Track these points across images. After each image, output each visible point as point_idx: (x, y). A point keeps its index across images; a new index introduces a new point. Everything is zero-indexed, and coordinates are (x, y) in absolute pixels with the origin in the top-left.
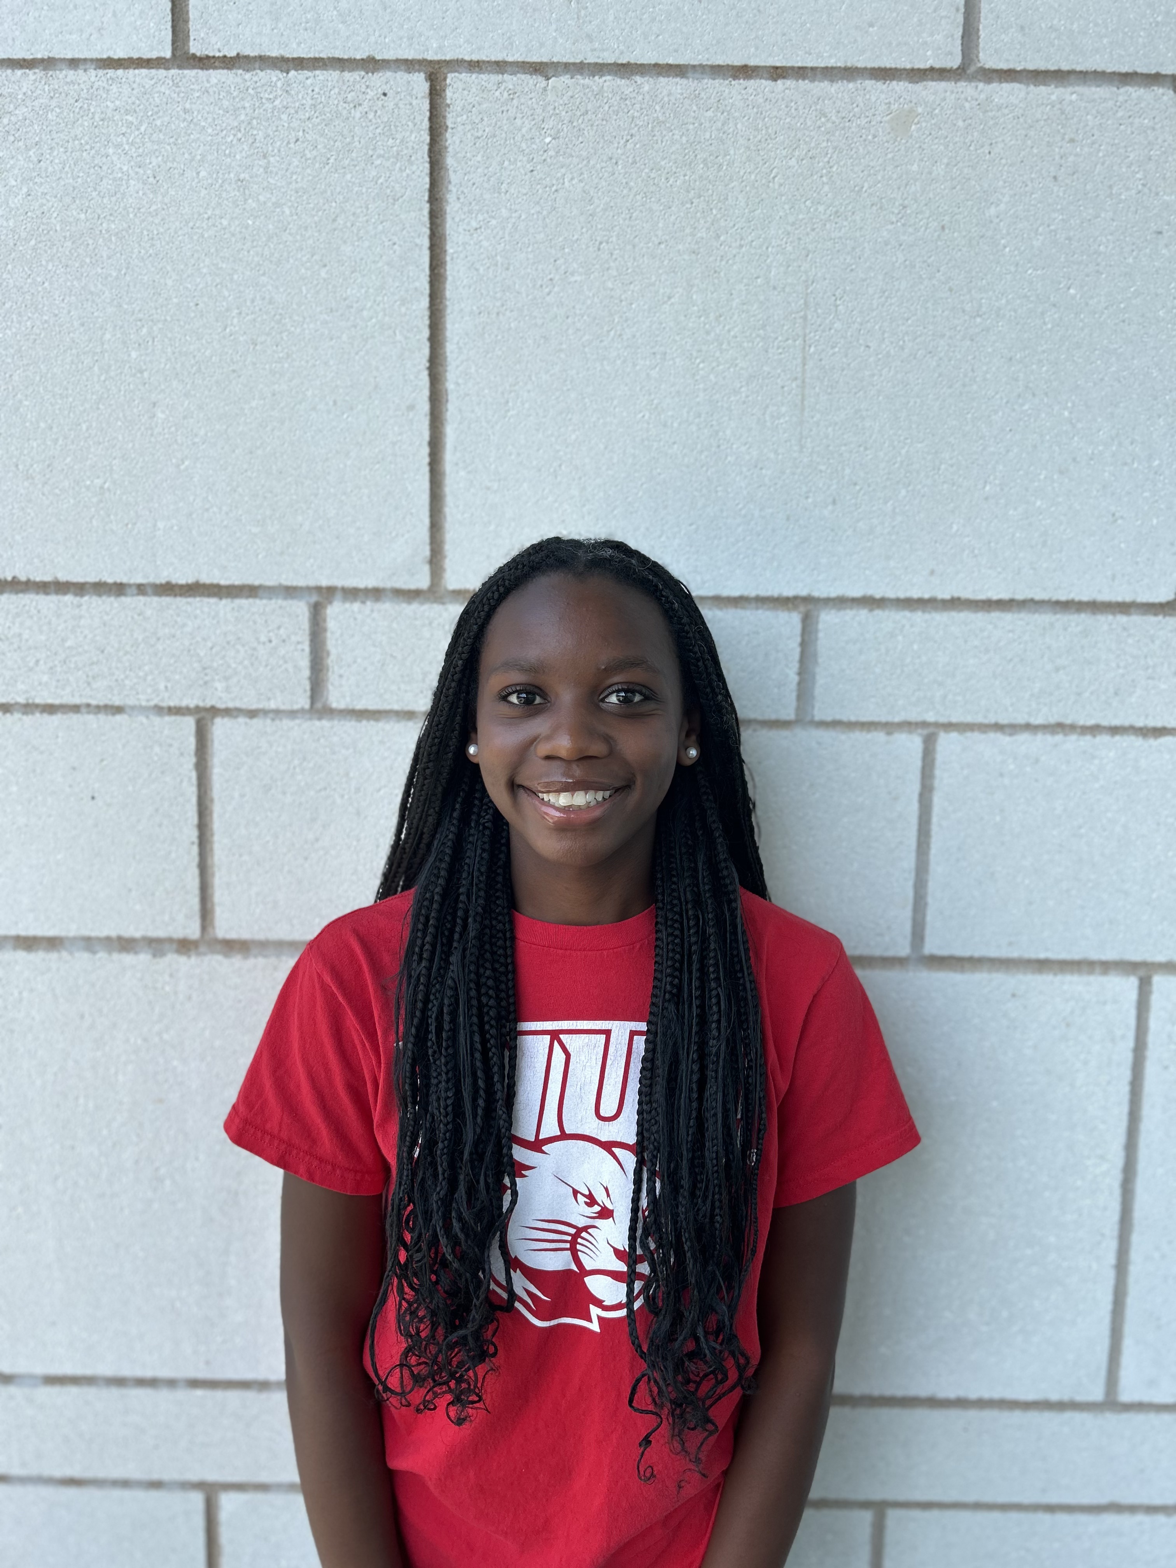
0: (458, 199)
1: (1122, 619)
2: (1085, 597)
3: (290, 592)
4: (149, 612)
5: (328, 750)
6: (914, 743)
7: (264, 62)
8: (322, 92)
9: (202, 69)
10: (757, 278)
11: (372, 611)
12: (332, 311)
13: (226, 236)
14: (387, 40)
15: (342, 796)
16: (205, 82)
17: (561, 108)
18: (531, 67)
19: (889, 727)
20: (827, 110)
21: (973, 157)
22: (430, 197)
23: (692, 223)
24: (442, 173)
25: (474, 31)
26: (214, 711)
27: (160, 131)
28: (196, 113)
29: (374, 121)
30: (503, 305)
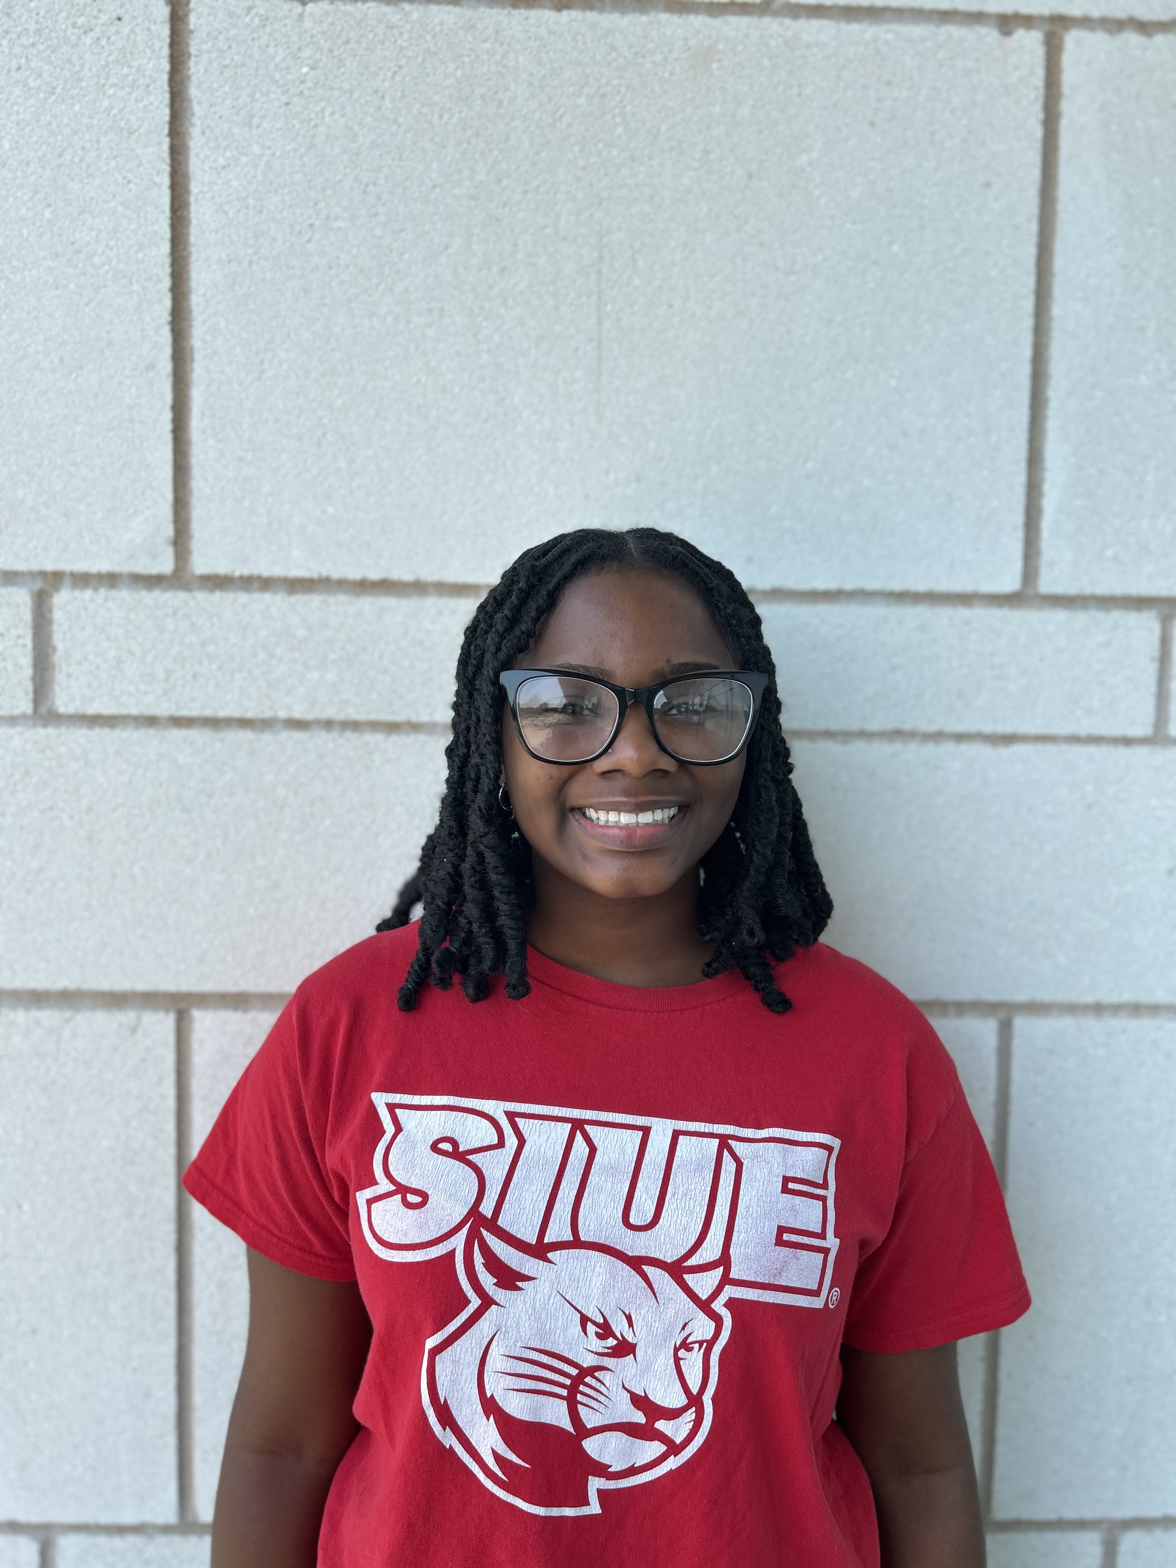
0: (203, 133)
1: (963, 612)
2: (921, 586)
3: (9, 577)
5: (54, 763)
10: (545, 227)
11: (106, 599)
12: (57, 255)
15: (71, 817)
17: (320, 36)
20: (618, 45)
21: (781, 99)
22: (171, 131)
23: (470, 165)
24: (185, 105)
29: (106, 47)
30: (255, 253)
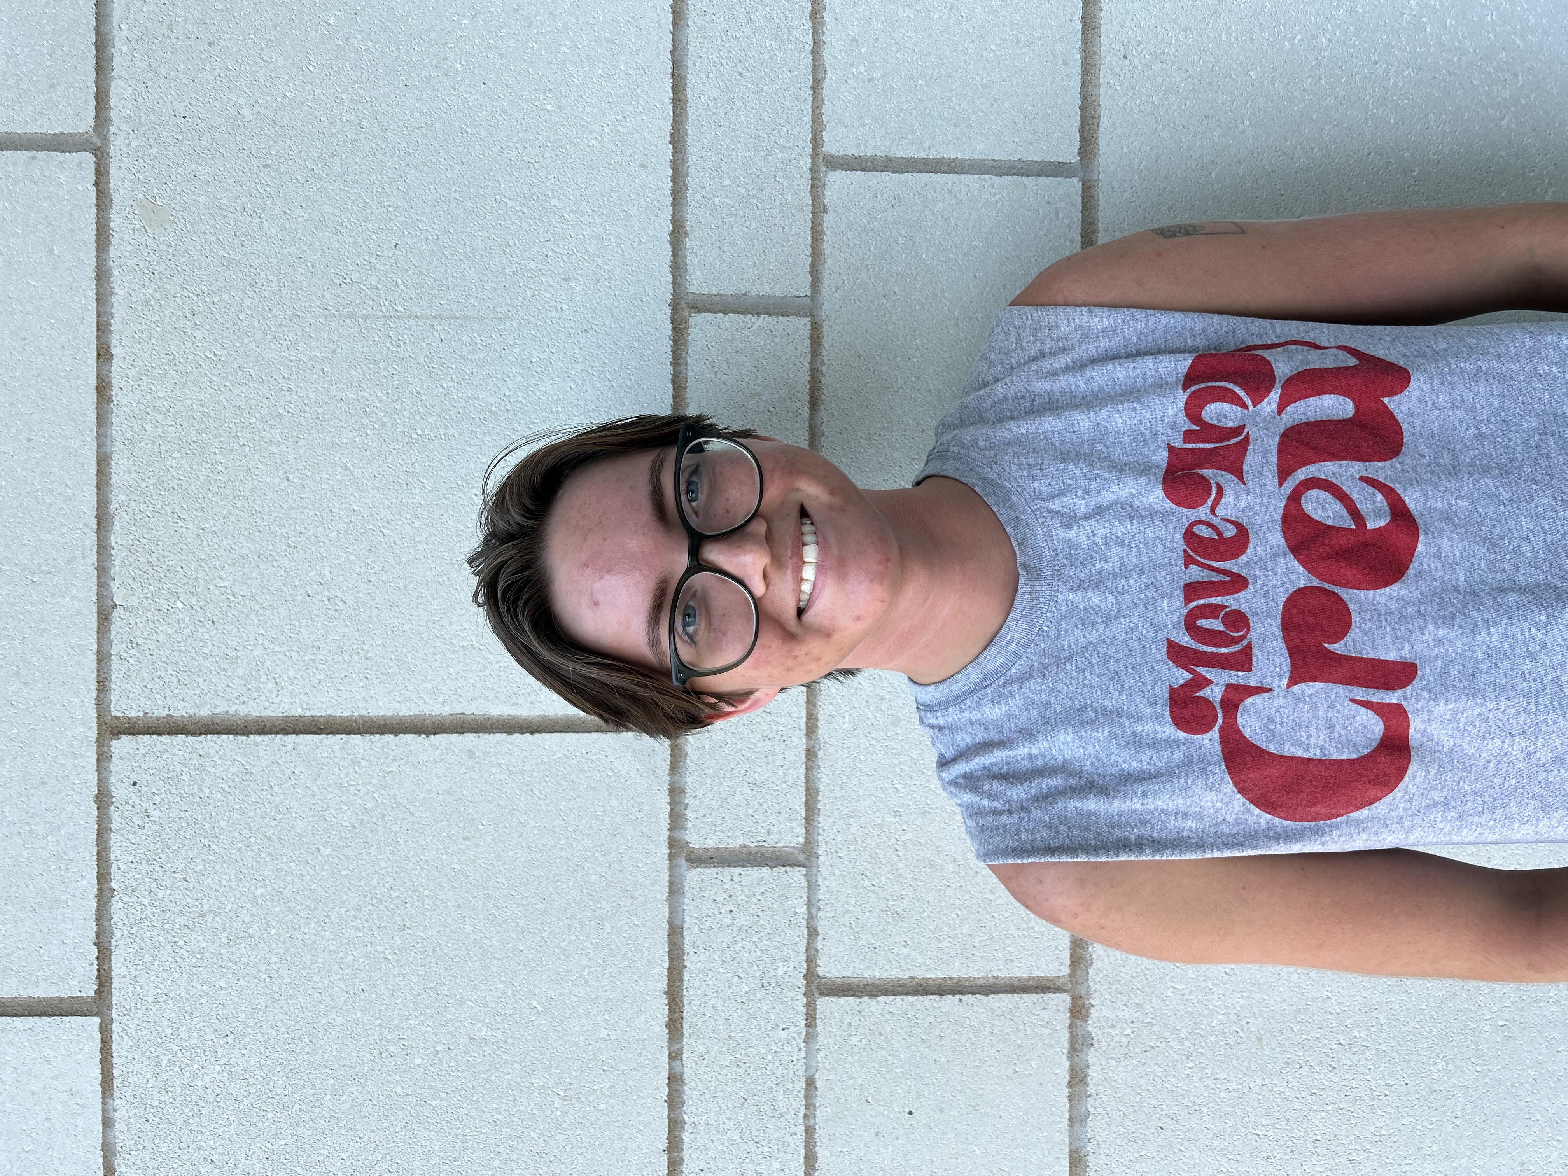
3: (675, 889)
4: (701, 1048)
5: (852, 848)
6: (836, 182)
7: (102, 915)
8: (133, 852)
9: (111, 983)
10: (323, 371)
11: (695, 797)
12: (366, 842)
13: (289, 959)
14: (77, 782)
15: (905, 831)
16: (125, 980)
17: (146, 591)
18: (103, 625)
19: (818, 209)
20: (143, 298)
21: (189, 135)
22: (243, 734)
23: (265, 444)
24: (217, 721)
25: (66, 687)
26: (810, 975)
27: (178, 1029)
28: (158, 991)
29: (162, 796)
30: (358, 653)
